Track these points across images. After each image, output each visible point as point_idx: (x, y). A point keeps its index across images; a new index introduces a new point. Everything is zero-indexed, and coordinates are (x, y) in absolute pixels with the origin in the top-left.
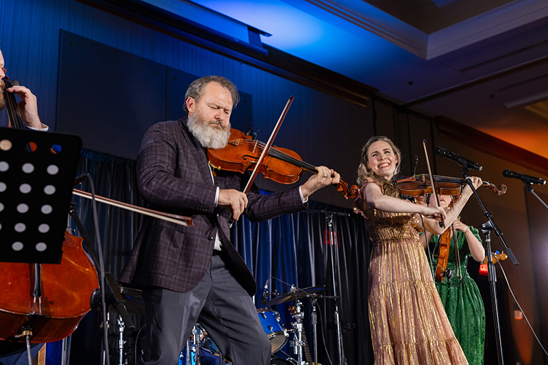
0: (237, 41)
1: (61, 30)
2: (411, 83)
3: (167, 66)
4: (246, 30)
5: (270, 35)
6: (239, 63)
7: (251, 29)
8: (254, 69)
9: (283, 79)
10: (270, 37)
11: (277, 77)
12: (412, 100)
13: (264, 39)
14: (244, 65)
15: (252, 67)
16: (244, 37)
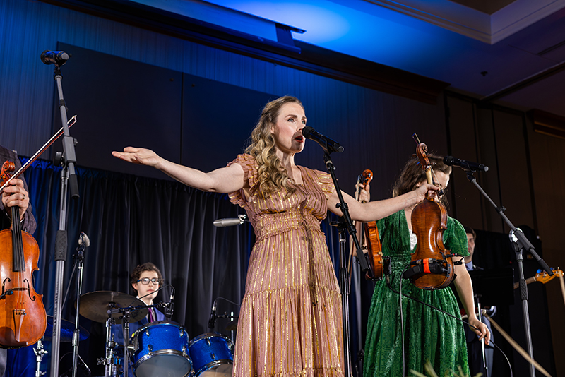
0: (262, 40)
1: (58, 42)
2: (484, 73)
3: (183, 73)
4: (274, 28)
5: (303, 31)
6: (272, 64)
7: (279, 26)
8: (291, 71)
9: (328, 79)
10: (305, 33)
11: (321, 77)
12: (494, 93)
13: (295, 35)
14: (279, 67)
15: (289, 68)
16: (272, 36)
